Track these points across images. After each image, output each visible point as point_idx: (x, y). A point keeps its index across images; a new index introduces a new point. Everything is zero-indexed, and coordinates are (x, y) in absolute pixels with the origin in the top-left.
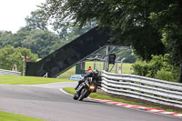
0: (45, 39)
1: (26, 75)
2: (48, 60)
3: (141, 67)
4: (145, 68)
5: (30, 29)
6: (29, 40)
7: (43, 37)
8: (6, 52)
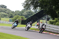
1: (21, 24)
2: (28, 20)
4: (53, 22)
5: (25, 10)
7: (29, 12)
8: (16, 17)
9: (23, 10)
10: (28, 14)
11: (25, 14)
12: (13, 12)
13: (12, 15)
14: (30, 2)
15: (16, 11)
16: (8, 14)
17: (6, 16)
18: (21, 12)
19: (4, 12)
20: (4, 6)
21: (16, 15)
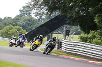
0: (30, 21)
2: (32, 33)
3: (84, 38)
4: (86, 38)
5: (22, 16)
6: (21, 22)
7: (29, 20)
8: (8, 29)
9: (18, 16)
10: (27, 23)
11: (22, 24)
15: (5, 18)
18: (14, 19)
21: (5, 24)
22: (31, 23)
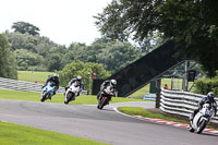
0: (124, 52)
1: (93, 94)
3: (203, 85)
4: (209, 85)
5: (107, 41)
6: (106, 53)
7: (121, 50)
8: (74, 68)
9: (99, 41)
10: (117, 56)
11: (106, 57)
12: (62, 49)
13: (57, 58)
14: (125, 11)
15: (72, 46)
16: (44, 55)
17: (35, 64)
18: (90, 48)
19: (29, 48)
20: (28, 25)
21: (73, 59)
22: (126, 55)
